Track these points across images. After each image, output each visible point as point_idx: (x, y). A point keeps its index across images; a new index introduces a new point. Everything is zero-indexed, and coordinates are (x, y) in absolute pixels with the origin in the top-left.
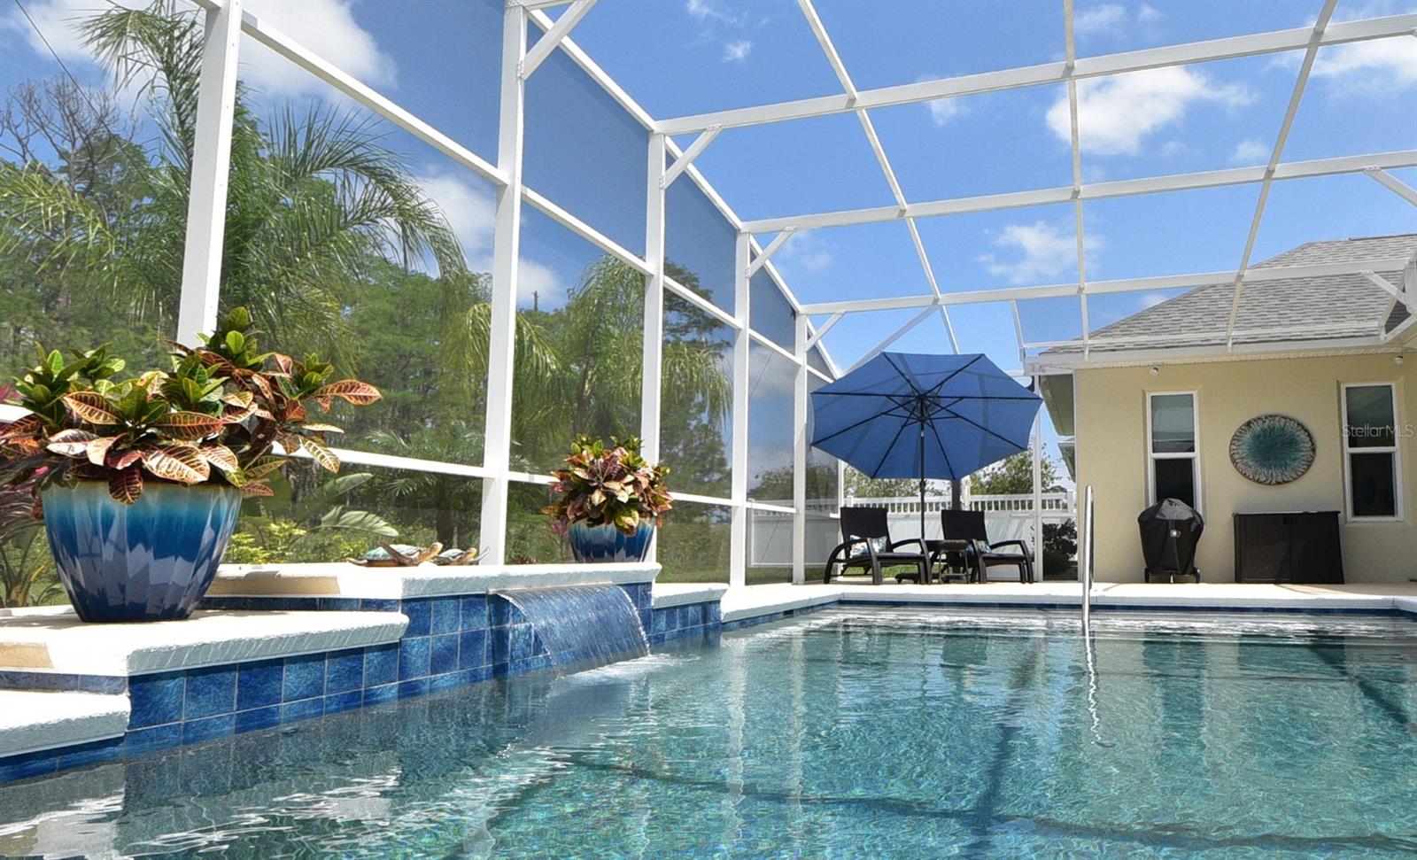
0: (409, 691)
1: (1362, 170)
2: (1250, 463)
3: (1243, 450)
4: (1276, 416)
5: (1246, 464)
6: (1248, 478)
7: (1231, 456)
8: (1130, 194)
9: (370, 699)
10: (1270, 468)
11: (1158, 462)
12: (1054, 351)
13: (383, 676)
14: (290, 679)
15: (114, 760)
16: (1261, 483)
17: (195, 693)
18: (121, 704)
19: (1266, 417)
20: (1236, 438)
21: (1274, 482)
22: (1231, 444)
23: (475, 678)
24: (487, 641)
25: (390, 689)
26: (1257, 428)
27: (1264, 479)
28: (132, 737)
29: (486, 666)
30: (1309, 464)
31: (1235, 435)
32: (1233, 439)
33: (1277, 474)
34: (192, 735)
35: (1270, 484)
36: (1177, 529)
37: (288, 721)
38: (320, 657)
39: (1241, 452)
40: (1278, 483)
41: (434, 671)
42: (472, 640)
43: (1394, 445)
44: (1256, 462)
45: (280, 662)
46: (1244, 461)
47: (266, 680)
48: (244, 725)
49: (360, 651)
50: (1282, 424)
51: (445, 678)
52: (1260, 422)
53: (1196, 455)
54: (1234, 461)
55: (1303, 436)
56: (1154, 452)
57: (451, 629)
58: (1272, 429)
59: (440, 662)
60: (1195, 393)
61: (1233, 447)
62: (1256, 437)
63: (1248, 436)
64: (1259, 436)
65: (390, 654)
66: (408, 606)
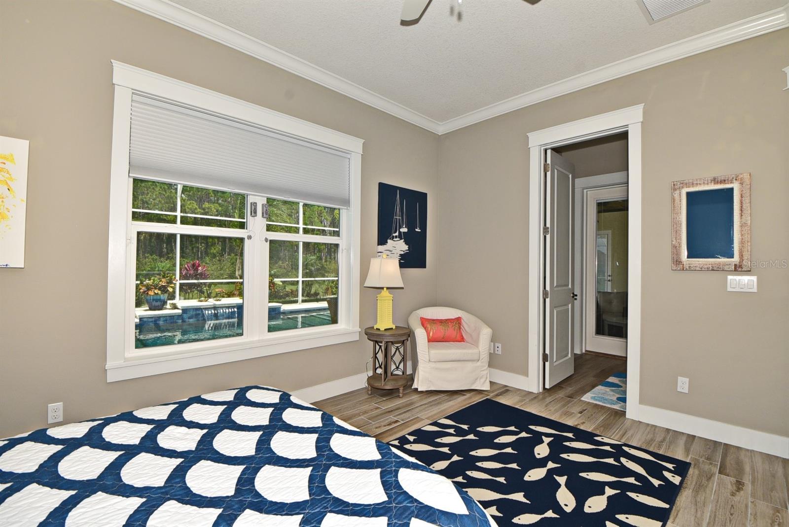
0: (183, 321)
9: (176, 322)
13: (178, 319)
23: (198, 320)
24: (201, 315)
29: (201, 319)
41: (189, 319)
42: (197, 315)
49: (175, 316)
51: (191, 320)
57: (191, 313)
65: (179, 316)
66: (182, 310)
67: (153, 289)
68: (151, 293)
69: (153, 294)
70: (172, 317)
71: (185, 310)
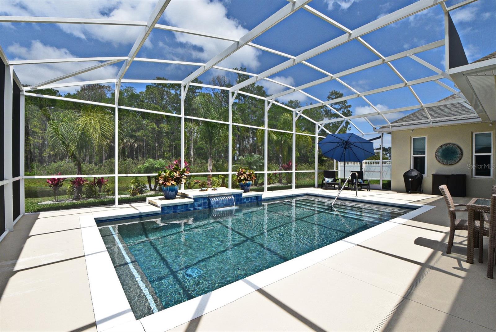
0: (195, 209)
1: (432, 80)
2: (441, 158)
3: (439, 154)
4: (450, 144)
5: (440, 159)
6: (440, 163)
7: (436, 156)
8: (371, 94)
9: (189, 210)
10: (447, 160)
11: (415, 158)
12: (383, 127)
13: (191, 207)
14: (178, 207)
15: (160, 215)
16: (444, 164)
17: (168, 209)
18: (160, 209)
19: (447, 144)
20: (437, 151)
21: (448, 164)
22: (436, 152)
23: (205, 208)
24: (207, 203)
25: (192, 209)
26: (444, 147)
27: (445, 163)
28: (162, 213)
29: (207, 206)
30: (460, 159)
31: (437, 150)
32: (436, 151)
33: (449, 162)
34: (168, 213)
35: (447, 165)
36: (411, 178)
37: (179, 212)
38: (182, 205)
39: (438, 155)
40: (450, 165)
41: (199, 207)
42: (205, 203)
43: (491, 153)
44: (443, 158)
45: (177, 206)
46: (440, 158)
47: (176, 207)
48: (173, 212)
49: (188, 204)
50: (452, 146)
51: (201, 208)
52: (445, 146)
53: (426, 155)
54: (436, 158)
55: (459, 150)
56: (413, 154)
57: (201, 202)
58: (448, 148)
59: (199, 206)
60: (426, 137)
61: (436, 153)
62: (443, 150)
63: (441, 150)
64: (444, 150)
65: (192, 205)
66: (194, 199)
67: (170, 180)
68: (169, 184)
69: (170, 185)
70: (186, 205)
71: (196, 199)
